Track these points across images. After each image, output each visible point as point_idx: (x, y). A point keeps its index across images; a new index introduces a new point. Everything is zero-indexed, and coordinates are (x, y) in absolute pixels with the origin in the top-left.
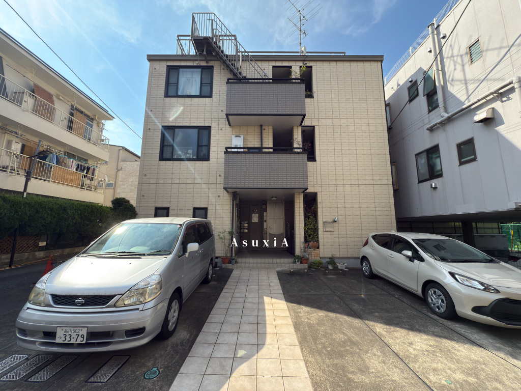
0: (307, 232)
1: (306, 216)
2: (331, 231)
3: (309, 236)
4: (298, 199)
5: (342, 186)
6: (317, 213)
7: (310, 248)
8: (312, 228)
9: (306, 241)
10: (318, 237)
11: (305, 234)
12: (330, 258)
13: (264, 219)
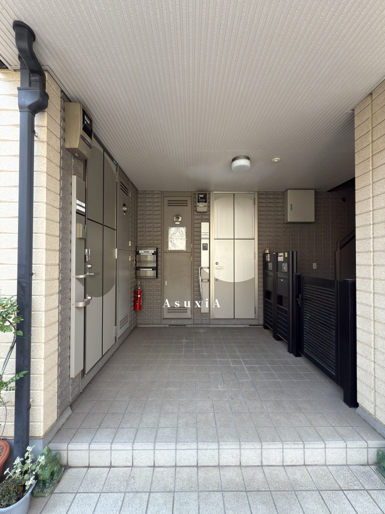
13: (203, 241)
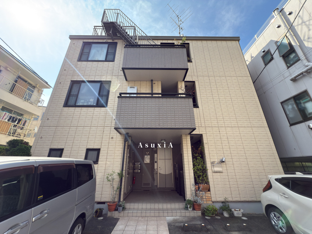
0: (196, 172)
1: (194, 157)
2: (220, 172)
3: (199, 177)
4: (185, 140)
5: (224, 128)
6: (205, 154)
7: (201, 191)
8: (200, 169)
9: (196, 183)
10: (207, 179)
11: (194, 175)
12: (222, 202)
13: (155, 160)
